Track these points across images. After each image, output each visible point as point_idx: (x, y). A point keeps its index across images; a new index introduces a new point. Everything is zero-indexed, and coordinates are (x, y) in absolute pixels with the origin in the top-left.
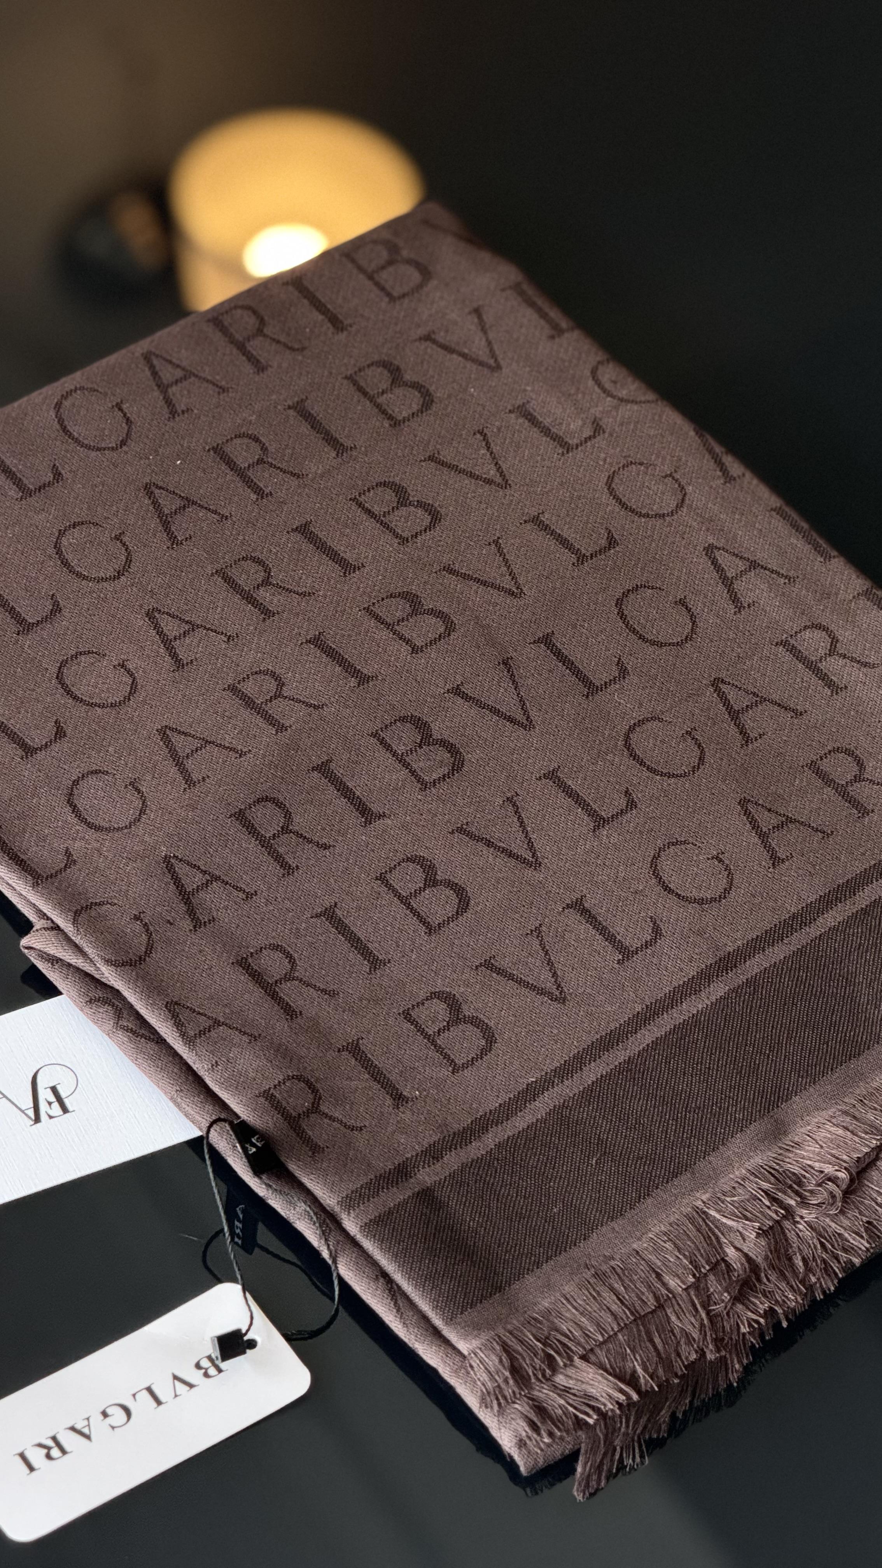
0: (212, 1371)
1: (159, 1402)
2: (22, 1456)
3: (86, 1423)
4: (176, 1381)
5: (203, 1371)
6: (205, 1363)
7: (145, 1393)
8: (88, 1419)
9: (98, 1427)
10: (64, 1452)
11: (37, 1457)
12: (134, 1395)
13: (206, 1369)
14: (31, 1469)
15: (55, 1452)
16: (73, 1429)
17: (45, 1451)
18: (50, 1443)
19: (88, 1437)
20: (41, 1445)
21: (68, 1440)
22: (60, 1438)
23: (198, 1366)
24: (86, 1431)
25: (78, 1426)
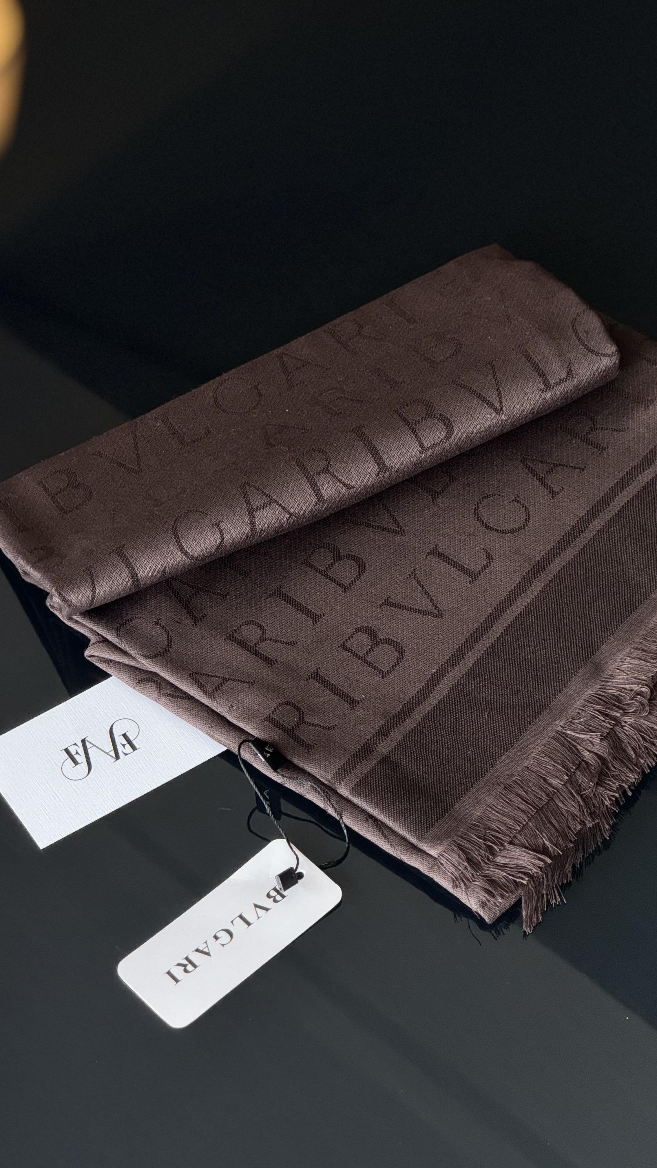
0: (278, 898)
1: (249, 924)
2: (169, 973)
3: (205, 945)
4: (257, 909)
5: (273, 899)
6: (273, 893)
7: (238, 918)
8: (206, 942)
9: (214, 947)
10: (195, 966)
11: (178, 972)
12: (232, 922)
13: (274, 897)
14: (177, 981)
15: (190, 967)
16: (198, 950)
17: (183, 968)
18: (185, 962)
19: (208, 954)
20: (179, 965)
21: (196, 958)
22: (191, 957)
23: (269, 896)
24: (206, 950)
25: (201, 948)
